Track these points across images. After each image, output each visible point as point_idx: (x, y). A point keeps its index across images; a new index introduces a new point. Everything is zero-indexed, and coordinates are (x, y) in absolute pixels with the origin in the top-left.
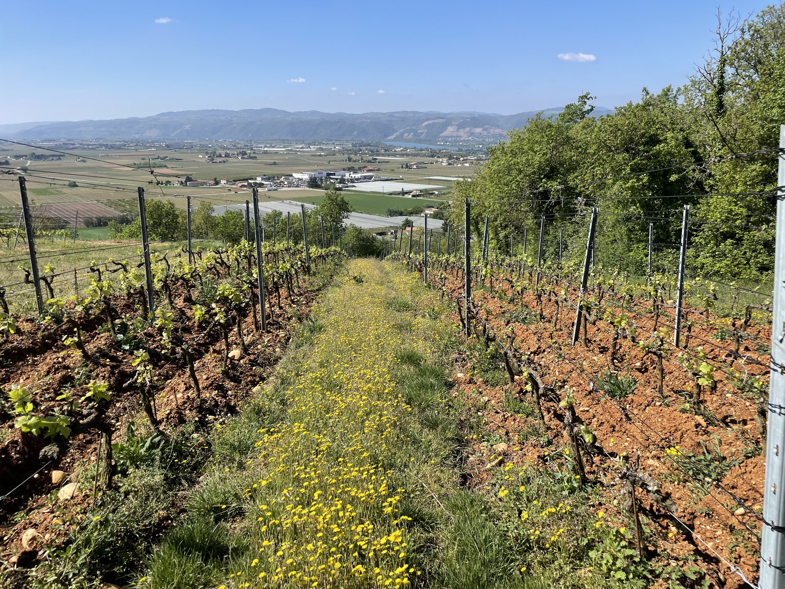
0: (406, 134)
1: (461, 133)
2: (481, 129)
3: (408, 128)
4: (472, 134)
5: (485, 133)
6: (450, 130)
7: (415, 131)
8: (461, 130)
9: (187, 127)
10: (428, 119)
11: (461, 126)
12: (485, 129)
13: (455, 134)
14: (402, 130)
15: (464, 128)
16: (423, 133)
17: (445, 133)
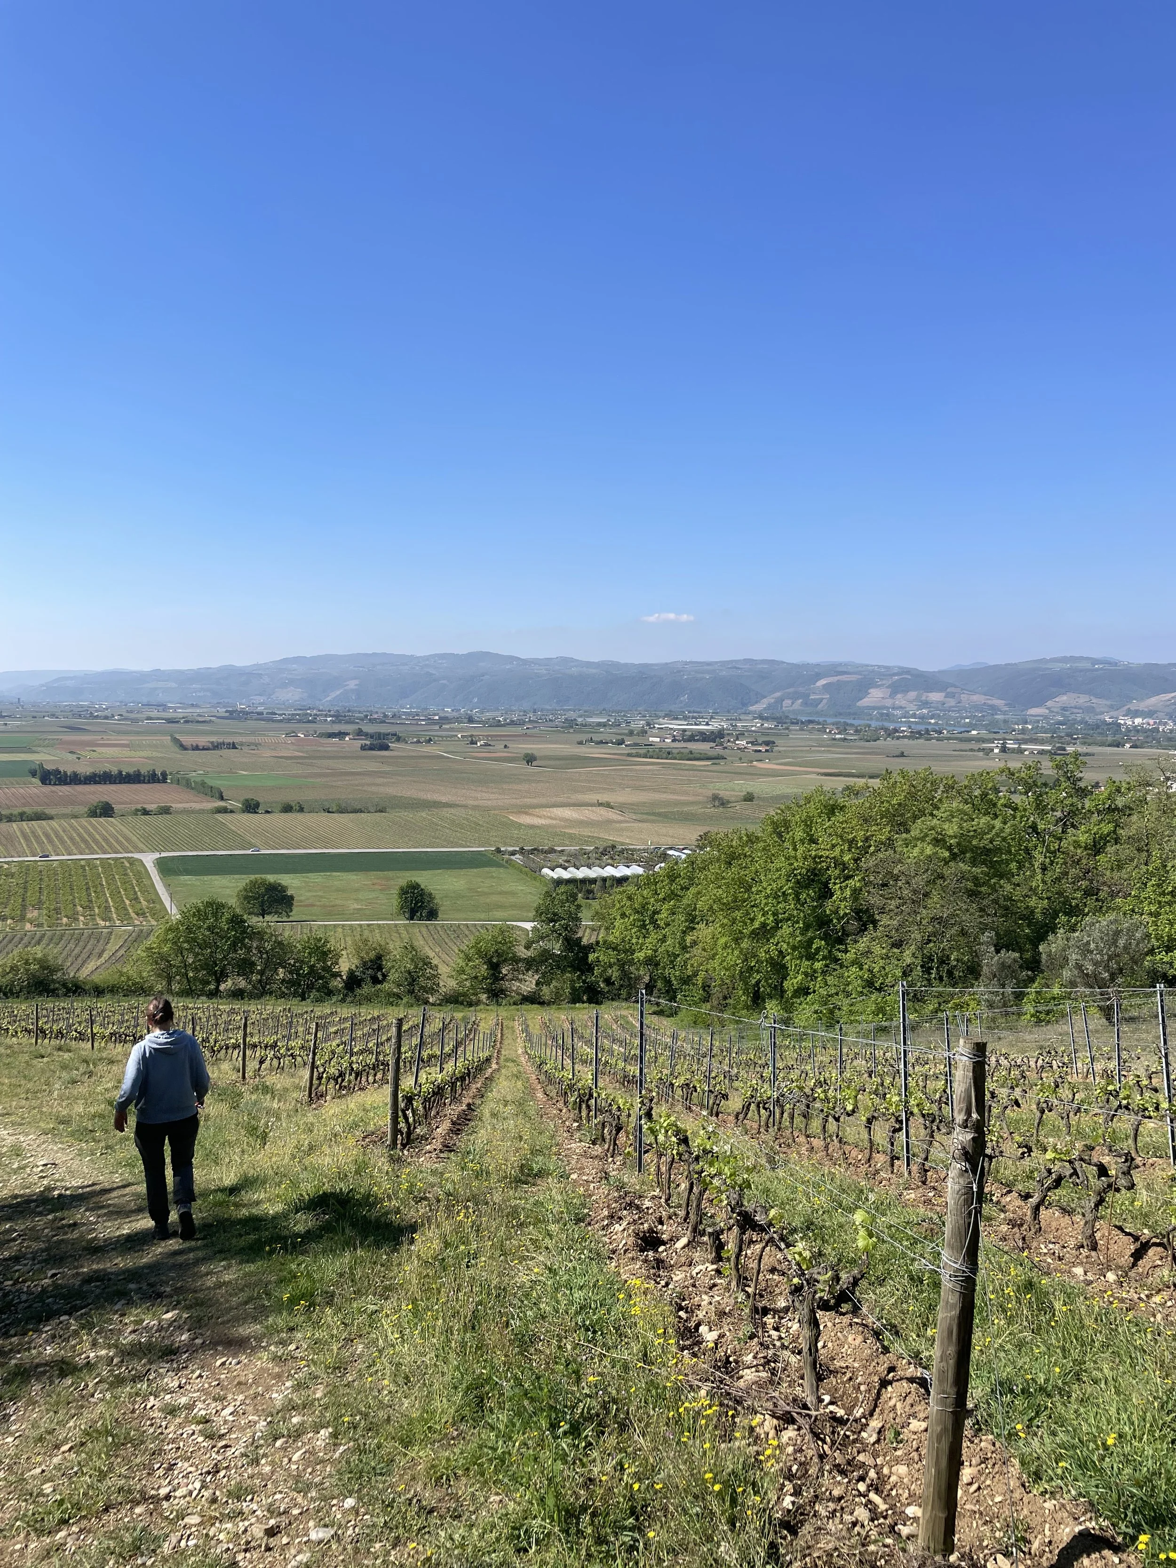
0: (787, 702)
1: (900, 700)
2: (943, 694)
3: (791, 690)
4: (926, 704)
5: (952, 702)
6: (875, 696)
7: (805, 696)
8: (899, 696)
9: (352, 684)
10: (826, 676)
11: (896, 689)
12: (952, 695)
13: (888, 703)
14: (778, 694)
15: (906, 691)
16: (821, 700)
17: (865, 702)
